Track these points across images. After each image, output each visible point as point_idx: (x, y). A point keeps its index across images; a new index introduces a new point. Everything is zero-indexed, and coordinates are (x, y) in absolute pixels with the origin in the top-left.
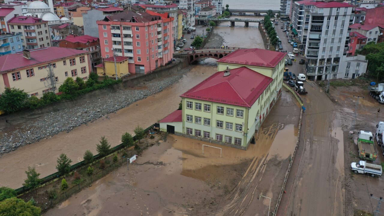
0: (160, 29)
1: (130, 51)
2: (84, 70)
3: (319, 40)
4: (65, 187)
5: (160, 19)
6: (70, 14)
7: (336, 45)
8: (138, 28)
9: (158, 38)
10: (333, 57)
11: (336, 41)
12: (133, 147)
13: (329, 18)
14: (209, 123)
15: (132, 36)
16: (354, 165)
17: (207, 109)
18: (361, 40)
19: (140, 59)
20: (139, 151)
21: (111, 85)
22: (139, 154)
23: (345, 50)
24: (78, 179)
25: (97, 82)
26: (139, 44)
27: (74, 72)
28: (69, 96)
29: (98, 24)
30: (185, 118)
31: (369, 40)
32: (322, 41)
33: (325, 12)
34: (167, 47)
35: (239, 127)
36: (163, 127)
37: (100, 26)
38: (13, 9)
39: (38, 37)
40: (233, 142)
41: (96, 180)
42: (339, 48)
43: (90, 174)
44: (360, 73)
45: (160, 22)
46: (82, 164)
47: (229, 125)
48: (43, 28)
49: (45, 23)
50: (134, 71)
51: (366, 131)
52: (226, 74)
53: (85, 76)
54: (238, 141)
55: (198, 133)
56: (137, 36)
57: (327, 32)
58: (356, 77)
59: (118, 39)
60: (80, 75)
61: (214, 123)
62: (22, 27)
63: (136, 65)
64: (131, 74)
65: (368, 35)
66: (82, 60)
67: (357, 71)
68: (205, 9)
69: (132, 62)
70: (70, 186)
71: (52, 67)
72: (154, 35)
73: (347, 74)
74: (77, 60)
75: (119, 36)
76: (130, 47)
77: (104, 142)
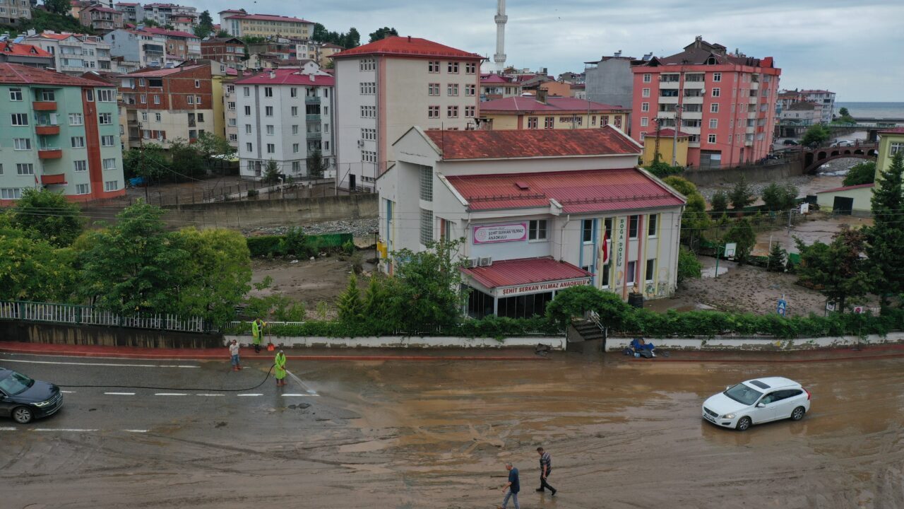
0: (755, 86)
1: (694, 122)
8: (719, 77)
9: (750, 103)
15: (703, 91)
19: (714, 139)
21: (665, 172)
26: (717, 108)
29: (635, 73)
34: (763, 127)
36: (826, 201)
37: (638, 76)
56: (714, 92)
59: (674, 100)
63: (703, 151)
66: (618, 123)
69: (696, 144)
74: (612, 119)
75: (674, 93)
76: (696, 115)
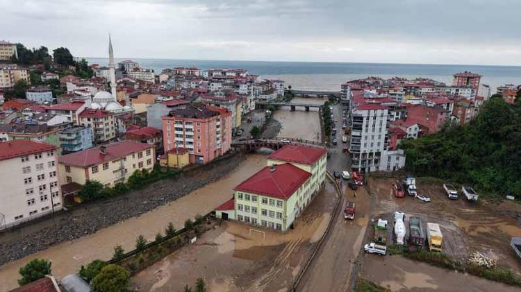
0: (218, 123)
1: (191, 143)
2: (149, 162)
3: (361, 136)
4: (142, 261)
5: (219, 114)
6: (131, 100)
7: (376, 140)
8: (199, 124)
9: (217, 131)
10: (374, 152)
11: (376, 137)
12: (193, 231)
13: (368, 118)
14: (256, 211)
15: (193, 130)
16: (366, 247)
17: (255, 200)
18: (401, 135)
19: (200, 151)
20: (198, 234)
21: (173, 175)
22: (198, 237)
23: (385, 146)
24: (151, 255)
25: (161, 173)
26: (199, 137)
27: (141, 164)
28: (136, 186)
29: (163, 119)
30: (237, 207)
31: (410, 135)
32: (363, 138)
33: (364, 113)
34: (225, 138)
35: (280, 215)
36: (219, 214)
37: (164, 121)
38: (84, 103)
39: (105, 128)
40: (275, 227)
41: (165, 256)
42: (379, 144)
43: (160, 252)
44: (400, 166)
45: (219, 117)
46: (153, 244)
47: (272, 213)
48: (110, 120)
49: (111, 114)
50: (194, 161)
51: (382, 220)
52: (272, 170)
53: (149, 167)
54: (279, 227)
55: (247, 219)
56: (198, 131)
57: (367, 130)
58: (396, 169)
59: (181, 133)
60: (146, 166)
61: (260, 212)
62: (91, 119)
63: (196, 156)
64: (191, 164)
65: (408, 132)
66: (148, 153)
67: (397, 164)
68: (265, 93)
69: (192, 153)
70: (145, 260)
71: (123, 160)
72: (213, 129)
73: (389, 167)
74: (144, 153)
75: (181, 129)
76: (192, 140)
77: (171, 227)
